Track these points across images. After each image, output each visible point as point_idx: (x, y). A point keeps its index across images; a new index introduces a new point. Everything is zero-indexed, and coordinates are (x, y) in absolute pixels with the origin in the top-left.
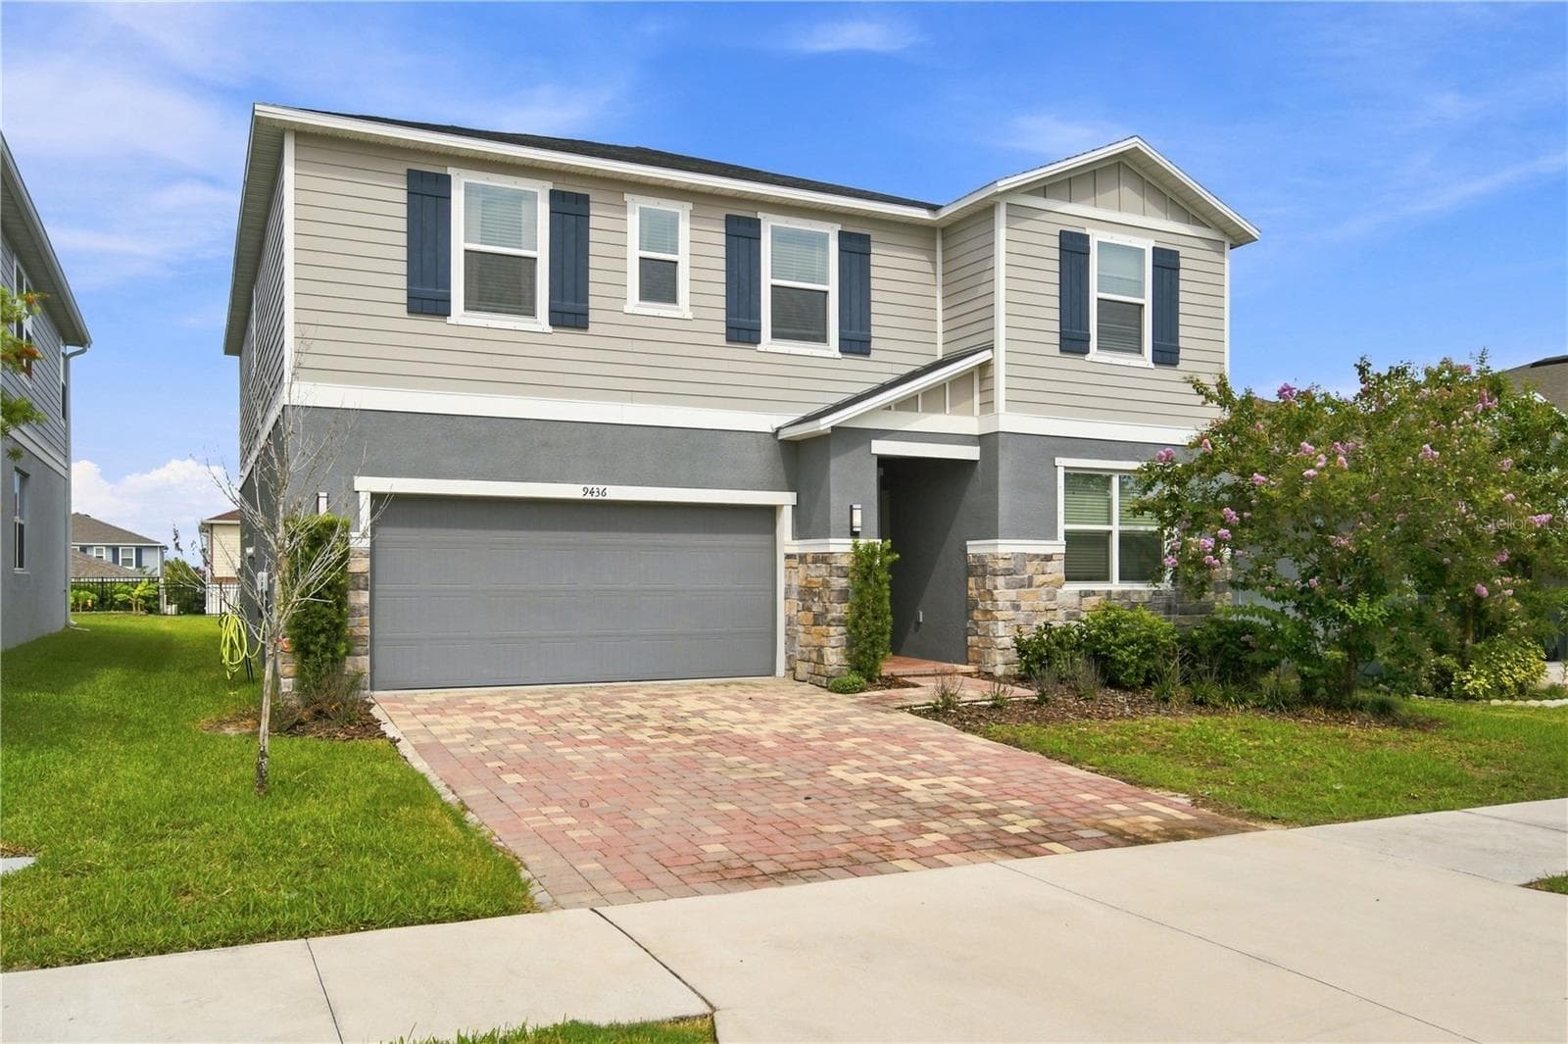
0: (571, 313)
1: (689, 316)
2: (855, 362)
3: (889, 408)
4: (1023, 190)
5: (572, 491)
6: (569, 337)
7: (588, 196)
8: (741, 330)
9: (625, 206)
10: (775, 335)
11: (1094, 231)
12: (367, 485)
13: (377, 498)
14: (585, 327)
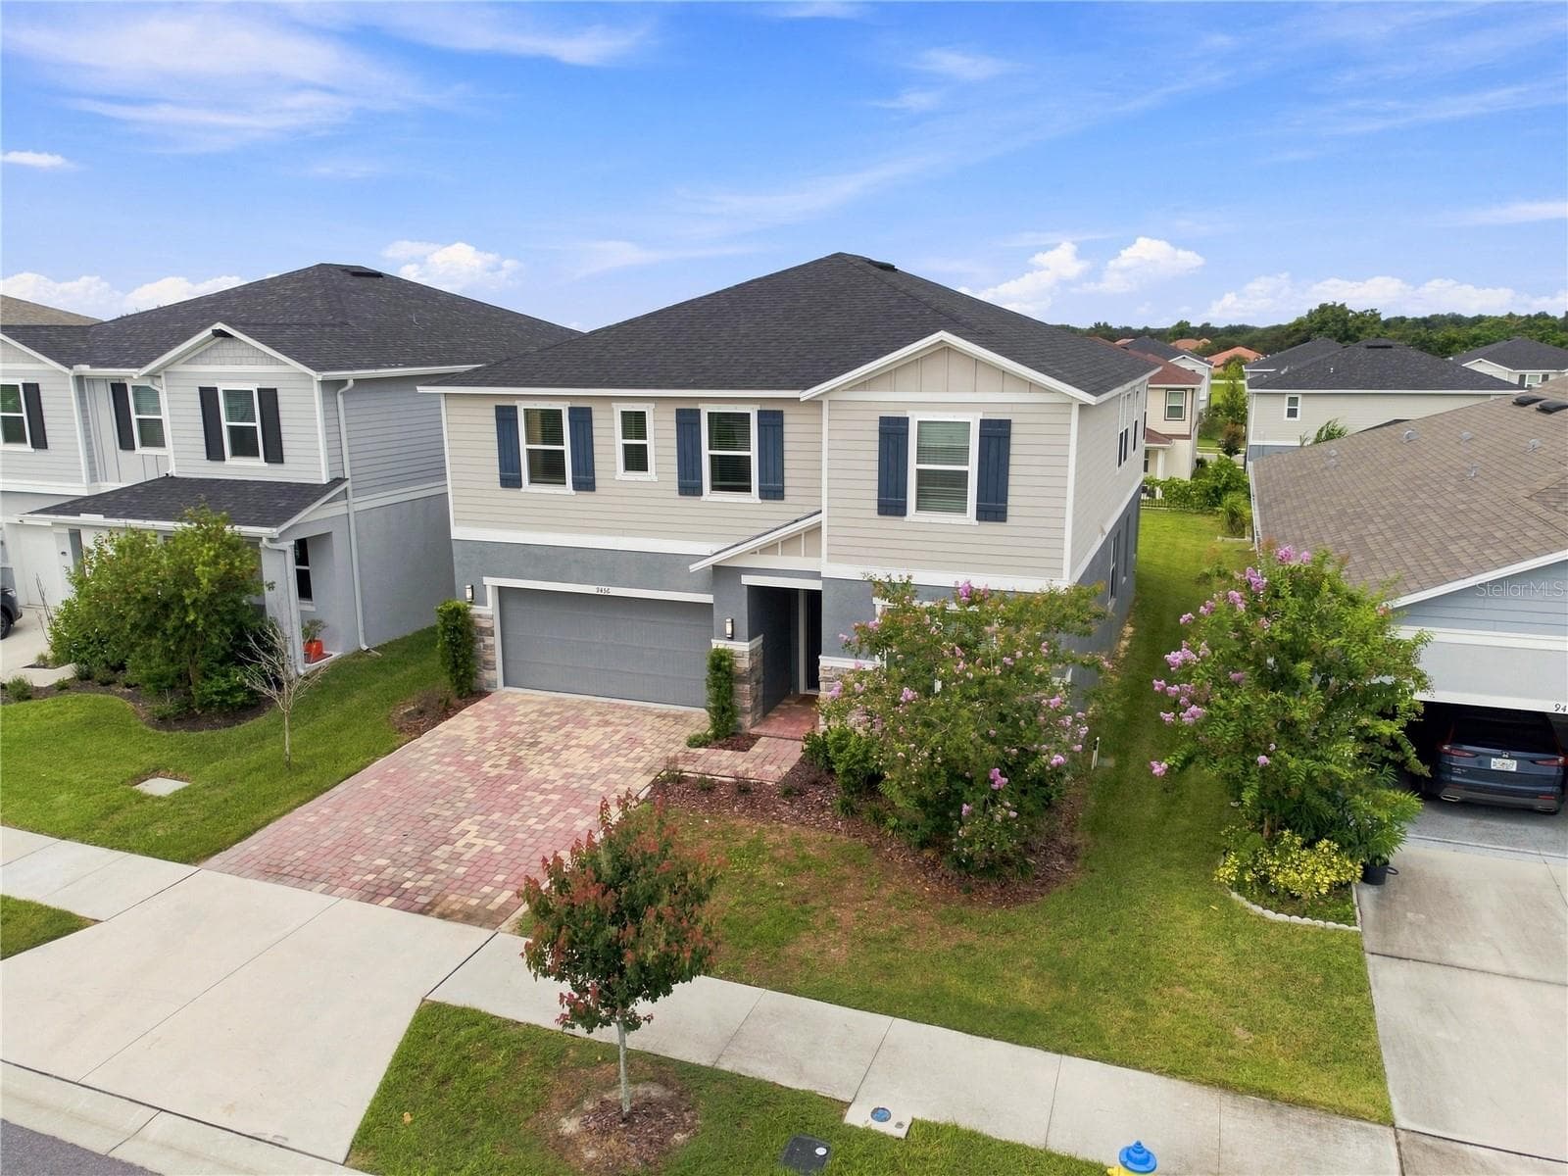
0: (585, 482)
1: (655, 479)
2: (772, 505)
3: (755, 553)
4: (844, 388)
5: (591, 589)
6: (585, 497)
7: (590, 408)
8: (689, 486)
9: (612, 410)
10: (714, 488)
11: (916, 413)
12: (491, 582)
13: (502, 591)
14: (594, 490)
